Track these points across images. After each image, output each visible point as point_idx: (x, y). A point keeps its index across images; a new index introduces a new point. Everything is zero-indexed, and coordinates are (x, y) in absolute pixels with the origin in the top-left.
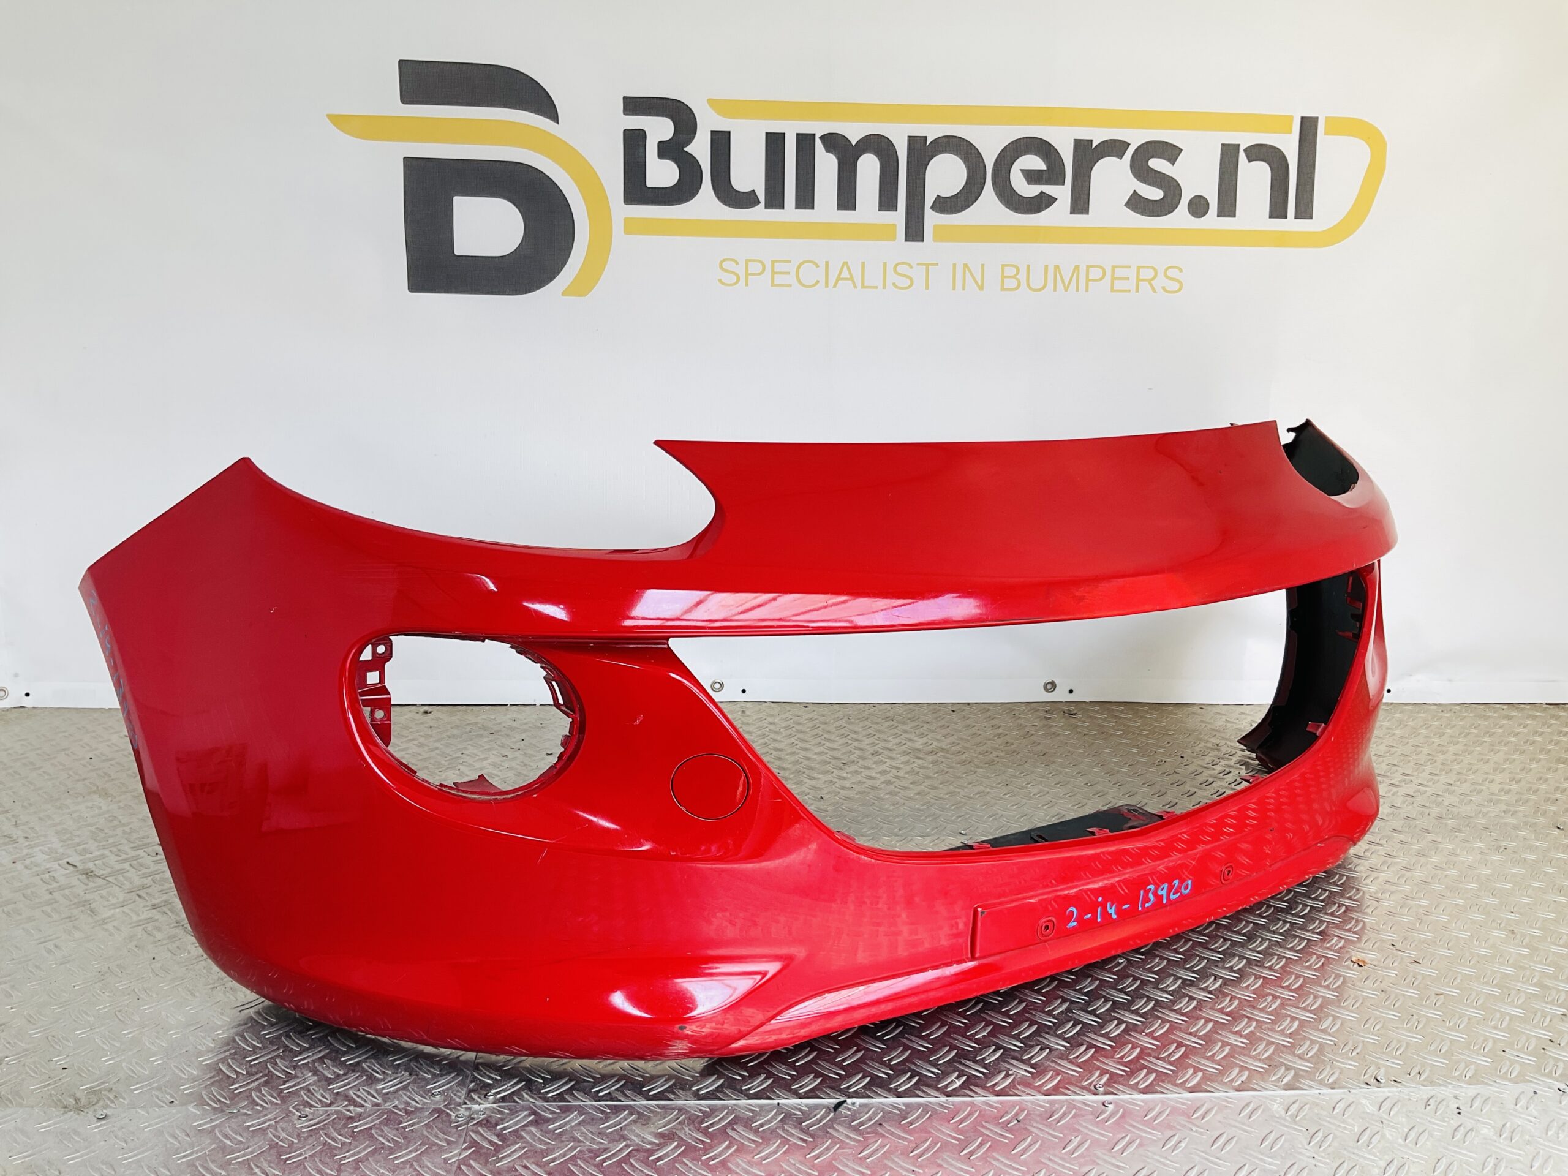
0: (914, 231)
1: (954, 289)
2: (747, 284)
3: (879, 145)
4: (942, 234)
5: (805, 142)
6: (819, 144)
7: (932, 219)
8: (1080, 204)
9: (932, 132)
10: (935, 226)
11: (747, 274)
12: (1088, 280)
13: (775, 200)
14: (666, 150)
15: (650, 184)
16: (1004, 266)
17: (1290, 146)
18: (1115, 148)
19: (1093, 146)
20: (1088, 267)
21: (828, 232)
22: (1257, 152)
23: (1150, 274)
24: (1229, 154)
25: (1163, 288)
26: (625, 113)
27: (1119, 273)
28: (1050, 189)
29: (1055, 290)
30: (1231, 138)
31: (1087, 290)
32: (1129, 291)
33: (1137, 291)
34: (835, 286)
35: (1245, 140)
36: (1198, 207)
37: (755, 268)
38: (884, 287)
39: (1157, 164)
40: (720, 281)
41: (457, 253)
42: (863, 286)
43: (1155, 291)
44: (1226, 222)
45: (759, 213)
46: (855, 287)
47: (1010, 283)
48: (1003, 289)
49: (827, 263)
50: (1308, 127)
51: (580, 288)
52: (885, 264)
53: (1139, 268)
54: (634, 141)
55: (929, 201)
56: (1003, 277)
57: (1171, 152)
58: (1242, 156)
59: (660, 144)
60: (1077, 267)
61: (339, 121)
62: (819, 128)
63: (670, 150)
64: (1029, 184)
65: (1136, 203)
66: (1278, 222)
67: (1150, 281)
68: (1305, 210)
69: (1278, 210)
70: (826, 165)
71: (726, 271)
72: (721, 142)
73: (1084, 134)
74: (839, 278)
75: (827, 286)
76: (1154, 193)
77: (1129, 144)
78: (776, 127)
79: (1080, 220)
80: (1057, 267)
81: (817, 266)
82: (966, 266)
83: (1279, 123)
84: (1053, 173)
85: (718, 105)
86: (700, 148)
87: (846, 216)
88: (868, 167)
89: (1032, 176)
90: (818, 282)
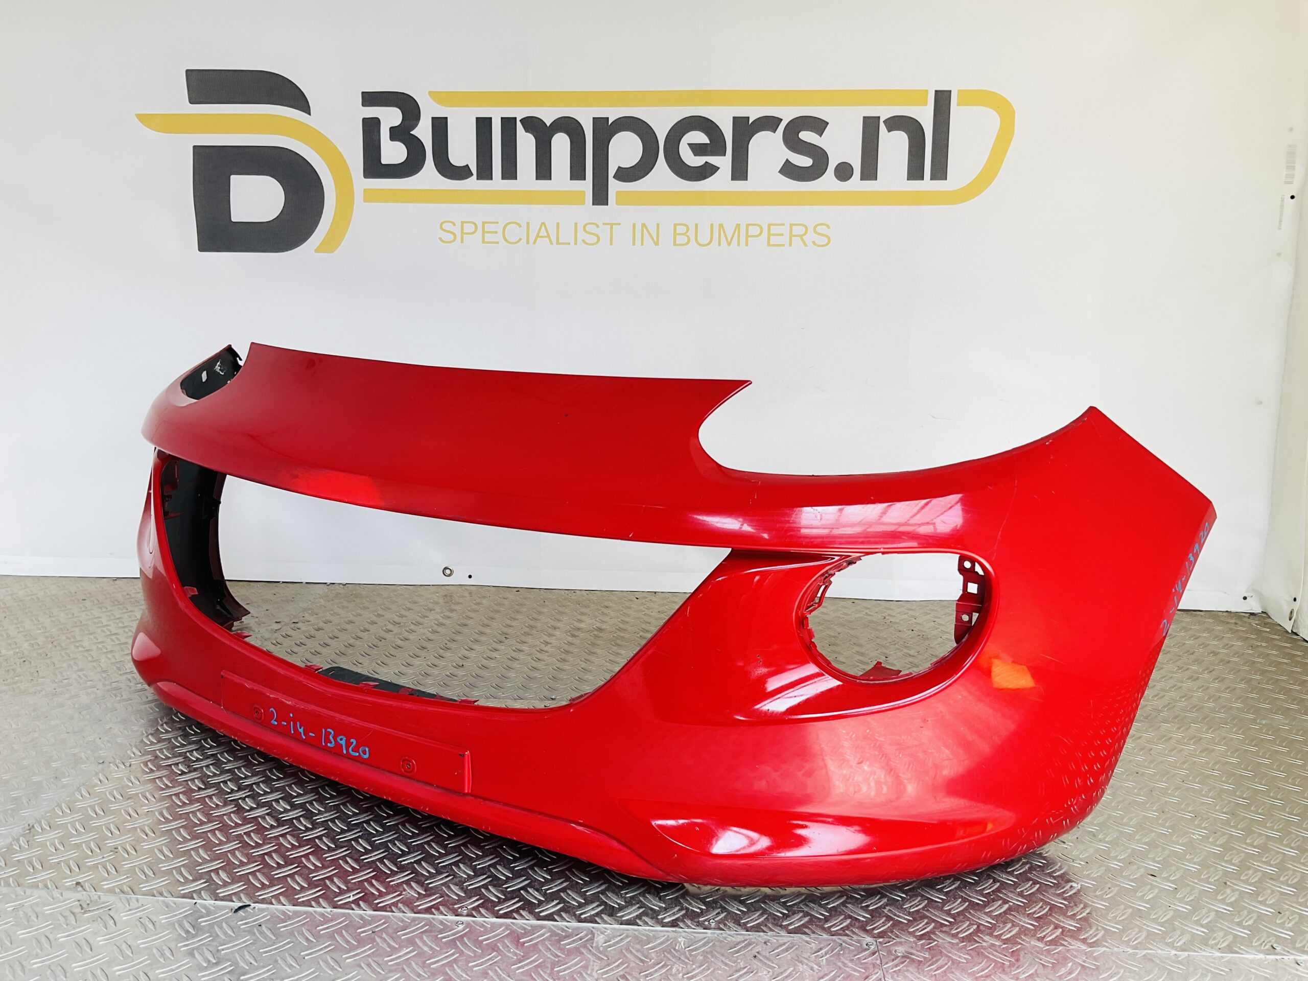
0: (600, 196)
1: (634, 244)
2: (462, 242)
3: (569, 126)
4: (624, 199)
5: (508, 124)
6: (519, 126)
7: (614, 185)
8: (740, 171)
9: (613, 114)
10: (617, 192)
11: (463, 233)
12: (747, 236)
13: (485, 172)
14: (397, 134)
15: (384, 161)
16: (675, 225)
17: (926, 117)
18: (769, 123)
19: (750, 122)
20: (747, 226)
21: (528, 198)
22: (895, 123)
23: (801, 230)
24: (870, 126)
25: (814, 243)
26: (363, 105)
27: (774, 230)
28: (713, 160)
29: (719, 245)
30: (872, 112)
31: (747, 245)
32: (784, 245)
33: (790, 245)
34: (535, 242)
35: (885, 113)
36: (844, 172)
37: (469, 228)
38: (576, 243)
39: (806, 136)
40: (440, 239)
41: (233, 220)
42: (558, 243)
43: (806, 245)
44: (869, 185)
45: (472, 183)
46: (551, 243)
47: (681, 239)
48: (675, 244)
49: (528, 223)
50: (942, 100)
51: (327, 247)
52: (576, 224)
53: (791, 225)
54: (371, 127)
55: (612, 171)
56: (675, 234)
57: (819, 126)
58: (882, 127)
59: (392, 129)
60: (738, 226)
61: (144, 119)
62: (520, 113)
63: (400, 133)
64: (695, 156)
65: (789, 170)
66: (916, 185)
67: (801, 236)
68: (940, 172)
69: (915, 172)
70: (526, 143)
71: (444, 230)
72: (440, 126)
73: (741, 112)
74: (538, 236)
75: (528, 243)
76: (805, 161)
77: (782, 120)
78: (484, 113)
79: (739, 185)
80: (721, 226)
81: (520, 226)
82: (644, 225)
83: (917, 97)
84: (716, 146)
85: (436, 96)
86: (423, 132)
87: (544, 184)
88: (561, 144)
89: (698, 149)
90: (520, 239)
